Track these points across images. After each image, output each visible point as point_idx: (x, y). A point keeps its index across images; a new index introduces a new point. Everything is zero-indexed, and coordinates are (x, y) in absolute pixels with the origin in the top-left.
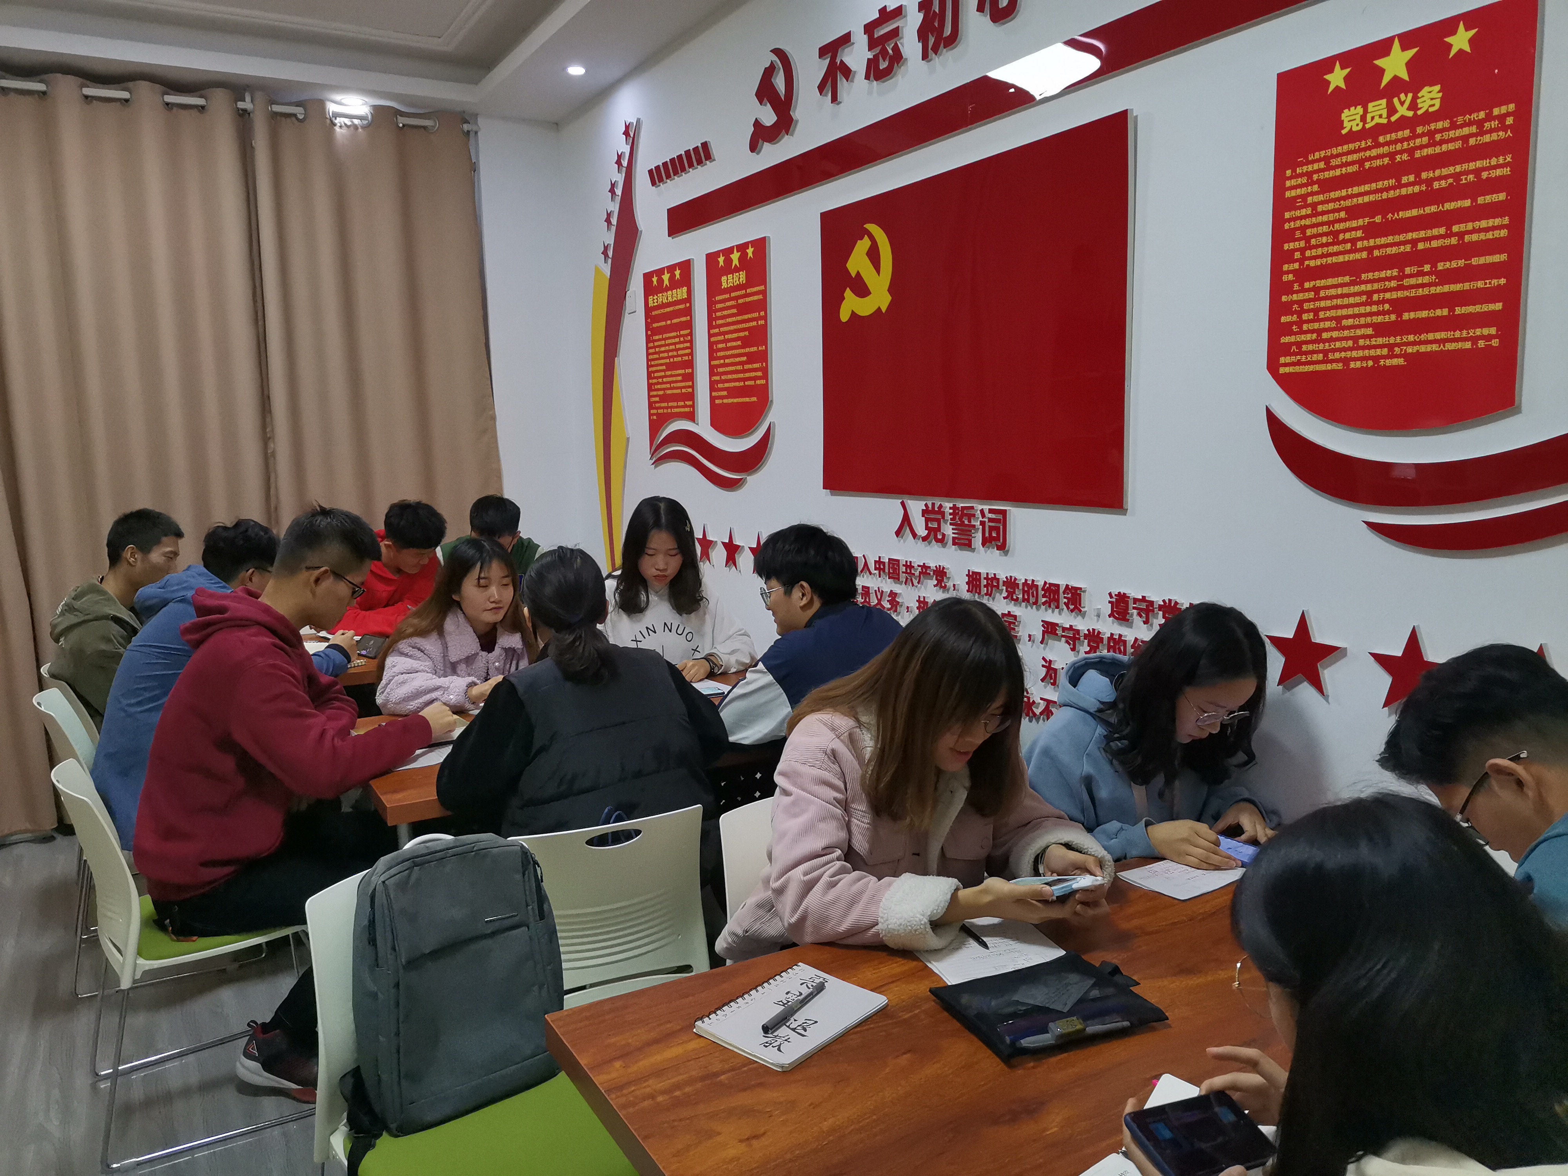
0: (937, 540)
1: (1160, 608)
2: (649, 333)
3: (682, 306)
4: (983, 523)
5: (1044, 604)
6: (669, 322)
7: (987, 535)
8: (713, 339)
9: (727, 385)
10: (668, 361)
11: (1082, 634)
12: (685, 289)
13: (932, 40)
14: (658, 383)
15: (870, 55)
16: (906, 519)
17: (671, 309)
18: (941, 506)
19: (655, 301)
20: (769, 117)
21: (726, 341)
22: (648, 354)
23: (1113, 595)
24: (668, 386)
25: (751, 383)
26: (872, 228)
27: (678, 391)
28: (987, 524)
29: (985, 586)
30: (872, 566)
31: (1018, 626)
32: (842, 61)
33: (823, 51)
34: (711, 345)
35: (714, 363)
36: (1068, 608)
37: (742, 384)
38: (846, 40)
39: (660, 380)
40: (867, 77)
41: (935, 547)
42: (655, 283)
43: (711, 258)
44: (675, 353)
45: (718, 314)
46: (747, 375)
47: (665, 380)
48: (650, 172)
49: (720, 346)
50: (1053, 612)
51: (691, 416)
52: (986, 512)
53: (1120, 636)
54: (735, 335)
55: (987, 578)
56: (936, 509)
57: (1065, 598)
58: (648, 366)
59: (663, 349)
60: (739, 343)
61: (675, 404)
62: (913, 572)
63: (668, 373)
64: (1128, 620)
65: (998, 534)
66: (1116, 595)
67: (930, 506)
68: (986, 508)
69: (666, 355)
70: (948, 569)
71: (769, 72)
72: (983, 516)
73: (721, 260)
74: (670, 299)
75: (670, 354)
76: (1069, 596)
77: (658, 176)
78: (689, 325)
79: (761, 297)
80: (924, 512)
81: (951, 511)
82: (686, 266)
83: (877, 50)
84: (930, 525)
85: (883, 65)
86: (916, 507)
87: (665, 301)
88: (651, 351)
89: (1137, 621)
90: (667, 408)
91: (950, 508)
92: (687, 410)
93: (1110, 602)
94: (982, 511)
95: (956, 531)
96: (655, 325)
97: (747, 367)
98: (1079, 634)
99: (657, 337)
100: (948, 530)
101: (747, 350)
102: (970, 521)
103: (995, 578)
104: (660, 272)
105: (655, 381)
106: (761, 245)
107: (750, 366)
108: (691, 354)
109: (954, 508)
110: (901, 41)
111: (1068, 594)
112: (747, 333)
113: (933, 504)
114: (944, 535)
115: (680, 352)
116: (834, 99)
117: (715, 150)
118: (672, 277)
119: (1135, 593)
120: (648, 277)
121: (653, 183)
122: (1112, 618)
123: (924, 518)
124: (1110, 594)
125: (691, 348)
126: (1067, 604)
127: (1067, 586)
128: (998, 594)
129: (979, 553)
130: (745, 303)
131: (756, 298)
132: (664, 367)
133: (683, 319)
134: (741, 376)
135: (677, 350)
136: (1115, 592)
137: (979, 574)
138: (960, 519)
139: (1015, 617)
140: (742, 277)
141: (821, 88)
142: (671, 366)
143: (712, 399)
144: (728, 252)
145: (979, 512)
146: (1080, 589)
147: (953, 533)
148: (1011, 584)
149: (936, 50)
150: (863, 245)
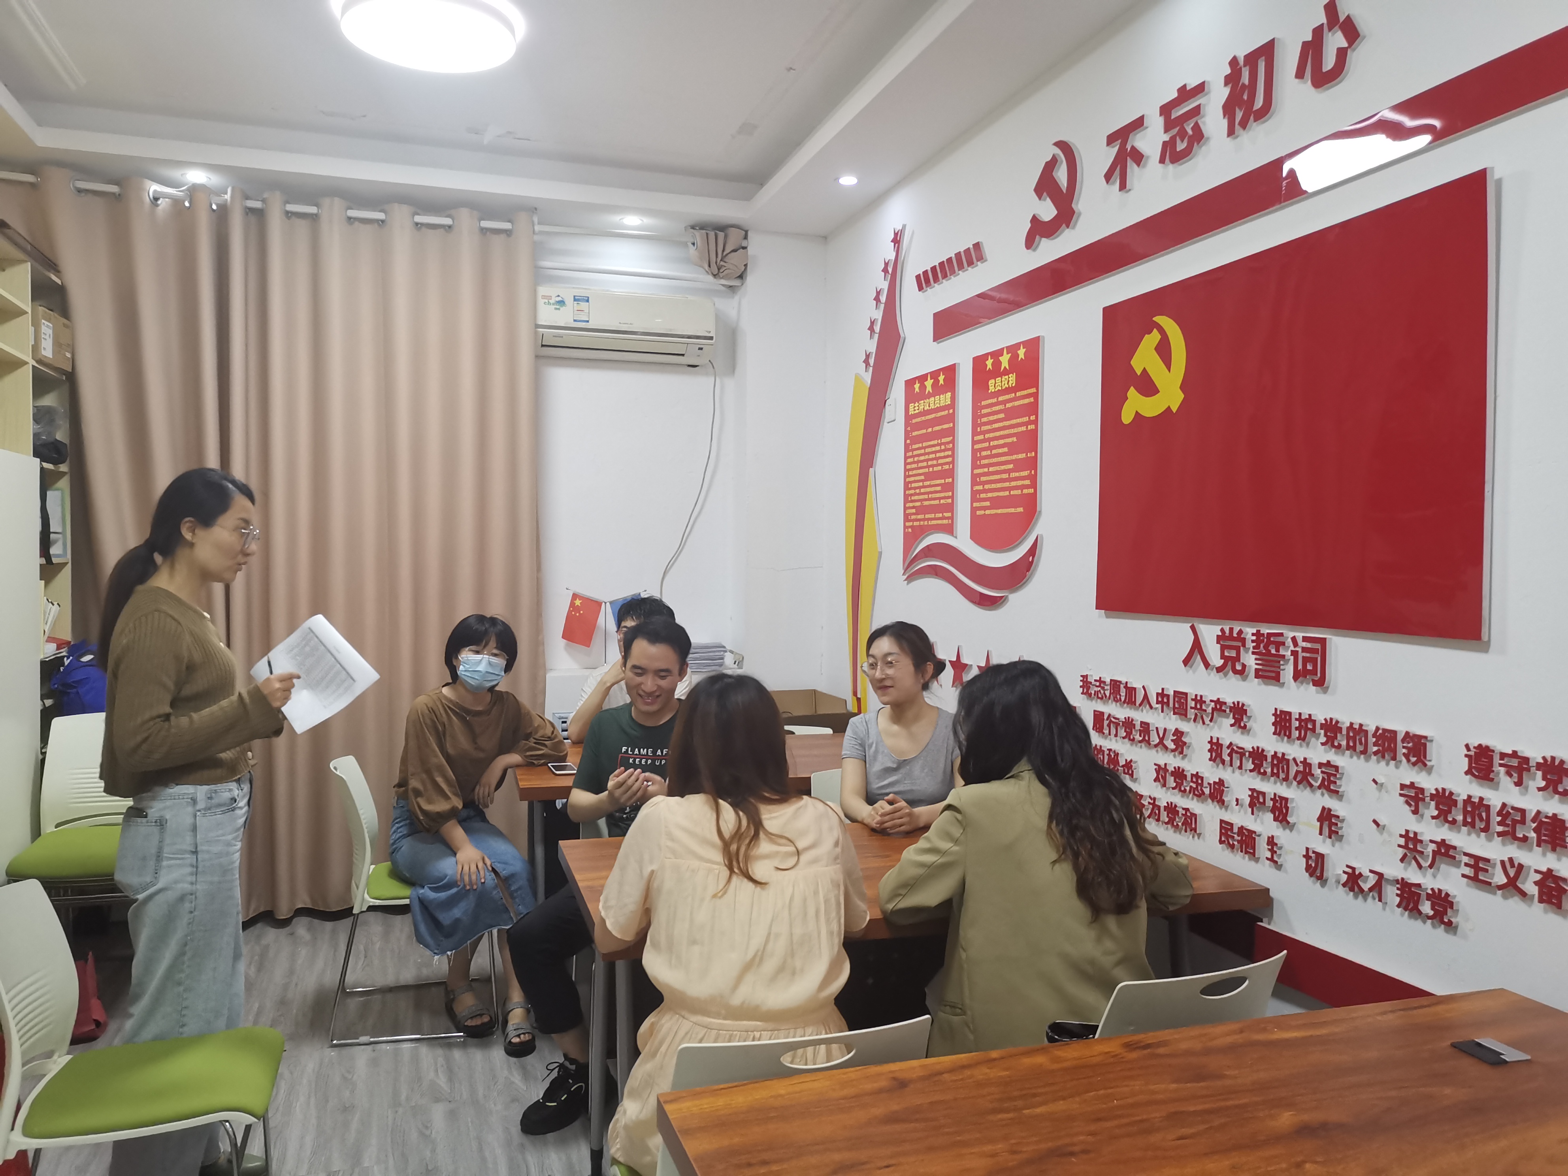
0: (1236, 672)
1: (1539, 766)
2: (908, 441)
3: (945, 413)
4: (1295, 653)
5: (1375, 753)
6: (930, 430)
7: (1300, 667)
8: (976, 447)
9: (990, 495)
10: (926, 470)
11: (1427, 794)
12: (949, 394)
13: (1239, 115)
14: (915, 494)
15: (1166, 138)
16: (1197, 646)
17: (933, 416)
18: (1240, 632)
19: (916, 408)
20: (1047, 211)
21: (990, 448)
22: (906, 464)
23: (1472, 748)
24: (926, 497)
25: (1018, 492)
26: (1162, 320)
27: (937, 502)
28: (1301, 655)
29: (1296, 729)
30: (1153, 699)
31: (1340, 779)
32: (1133, 147)
33: (1111, 139)
34: (974, 452)
35: (976, 471)
36: (1408, 761)
37: (1007, 493)
38: (1138, 124)
39: (918, 491)
40: (1162, 161)
41: (1233, 680)
42: (917, 390)
43: (979, 362)
44: (935, 462)
45: (985, 420)
46: (1013, 484)
47: (923, 490)
48: (918, 277)
49: (984, 453)
50: (1387, 764)
51: (949, 529)
52: (1300, 641)
53: (1481, 799)
54: (1002, 442)
55: (1299, 719)
56: (1235, 635)
57: (1404, 747)
58: (906, 477)
59: (922, 458)
60: (1006, 450)
61: (933, 516)
62: (1204, 707)
63: (928, 483)
64: (1492, 780)
65: (1315, 666)
66: (1475, 748)
67: (1227, 632)
68: (1299, 635)
69: (925, 464)
70: (1249, 706)
71: (1051, 165)
72: (1295, 644)
73: (989, 363)
74: (932, 406)
75: (930, 463)
76: (1410, 745)
77: (925, 281)
78: (952, 432)
79: (1032, 400)
80: (1219, 639)
81: (1254, 638)
82: (951, 371)
83: (1175, 131)
84: (1226, 654)
85: (1181, 146)
86: (1209, 632)
87: (927, 408)
88: (909, 460)
89: (1506, 781)
90: (924, 520)
91: (1253, 634)
92: (945, 522)
93: (1466, 756)
94: (1294, 639)
95: (1260, 662)
96: (915, 434)
97: (1013, 475)
98: (1423, 793)
99: (915, 446)
100: (1250, 660)
101: (1014, 457)
102: (1278, 650)
103: (1310, 719)
104: (922, 379)
105: (912, 492)
106: (1034, 346)
107: (1017, 474)
108: (953, 462)
109: (1258, 634)
110: (1203, 119)
111: (1409, 743)
112: (1015, 439)
113: (1231, 630)
114: (1244, 666)
115: (940, 461)
116: (1123, 186)
117: (987, 250)
118: (936, 381)
119: (1501, 745)
120: (909, 383)
121: (920, 288)
122: (1469, 777)
123: (1219, 646)
124: (1467, 747)
125: (953, 456)
126: (1407, 756)
127: (1407, 733)
128: (1313, 740)
129: (1289, 688)
130: (1013, 407)
131: (1026, 401)
132: (922, 477)
133: (946, 426)
134: (1007, 484)
135: (937, 459)
136: (1474, 743)
137: (1290, 714)
138: (1266, 647)
139: (1336, 768)
140: (1012, 379)
141: (1108, 177)
142: (929, 476)
143: (973, 510)
144: (996, 355)
145: (1290, 640)
146: (1426, 737)
147: (1256, 664)
148: (1331, 728)
149: (1244, 124)
150: (1152, 339)
